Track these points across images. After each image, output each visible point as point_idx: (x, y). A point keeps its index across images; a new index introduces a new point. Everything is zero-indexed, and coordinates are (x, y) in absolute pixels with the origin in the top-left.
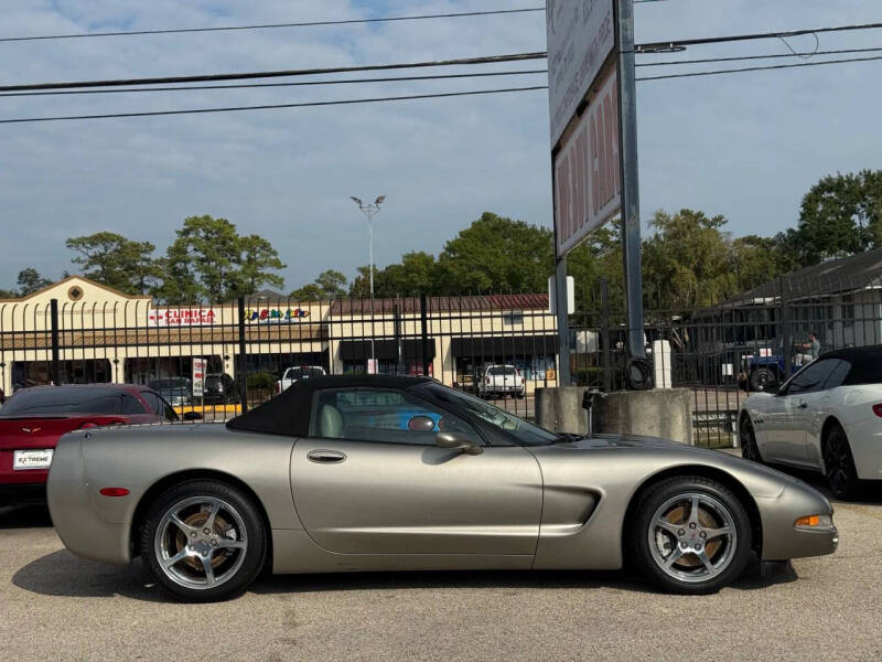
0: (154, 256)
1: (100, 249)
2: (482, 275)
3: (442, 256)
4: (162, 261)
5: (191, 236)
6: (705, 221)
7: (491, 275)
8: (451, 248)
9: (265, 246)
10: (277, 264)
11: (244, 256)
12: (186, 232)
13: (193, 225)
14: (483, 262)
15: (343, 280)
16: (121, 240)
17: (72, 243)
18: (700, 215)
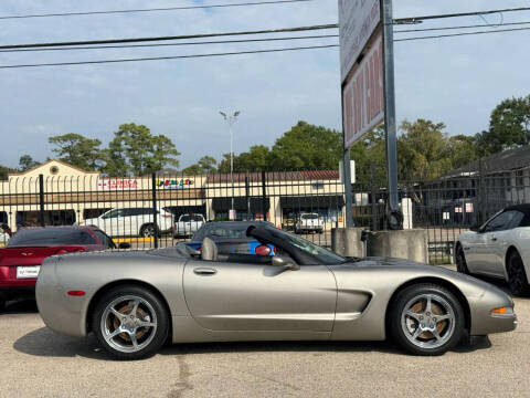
0: (101, 147)
1: (68, 143)
2: (298, 159)
3: (273, 148)
4: (106, 151)
5: (123, 135)
6: (432, 126)
8: (279, 143)
9: (168, 141)
10: (175, 153)
11: (155, 147)
12: (120, 133)
13: (124, 129)
14: (297, 150)
15: (215, 162)
16: (81, 138)
17: (52, 140)
18: (429, 122)
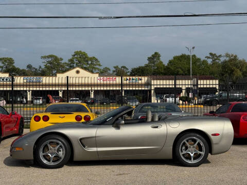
0: (63, 62)
1: (50, 59)
4: (66, 63)
5: (76, 56)
6: (216, 56)
7: (182, 70)
8: (170, 62)
9: (96, 60)
10: (100, 65)
11: (90, 62)
12: (74, 55)
13: (77, 53)
14: (180, 66)
15: (110, 70)
16: (56, 57)
17: (42, 57)
18: (215, 54)
